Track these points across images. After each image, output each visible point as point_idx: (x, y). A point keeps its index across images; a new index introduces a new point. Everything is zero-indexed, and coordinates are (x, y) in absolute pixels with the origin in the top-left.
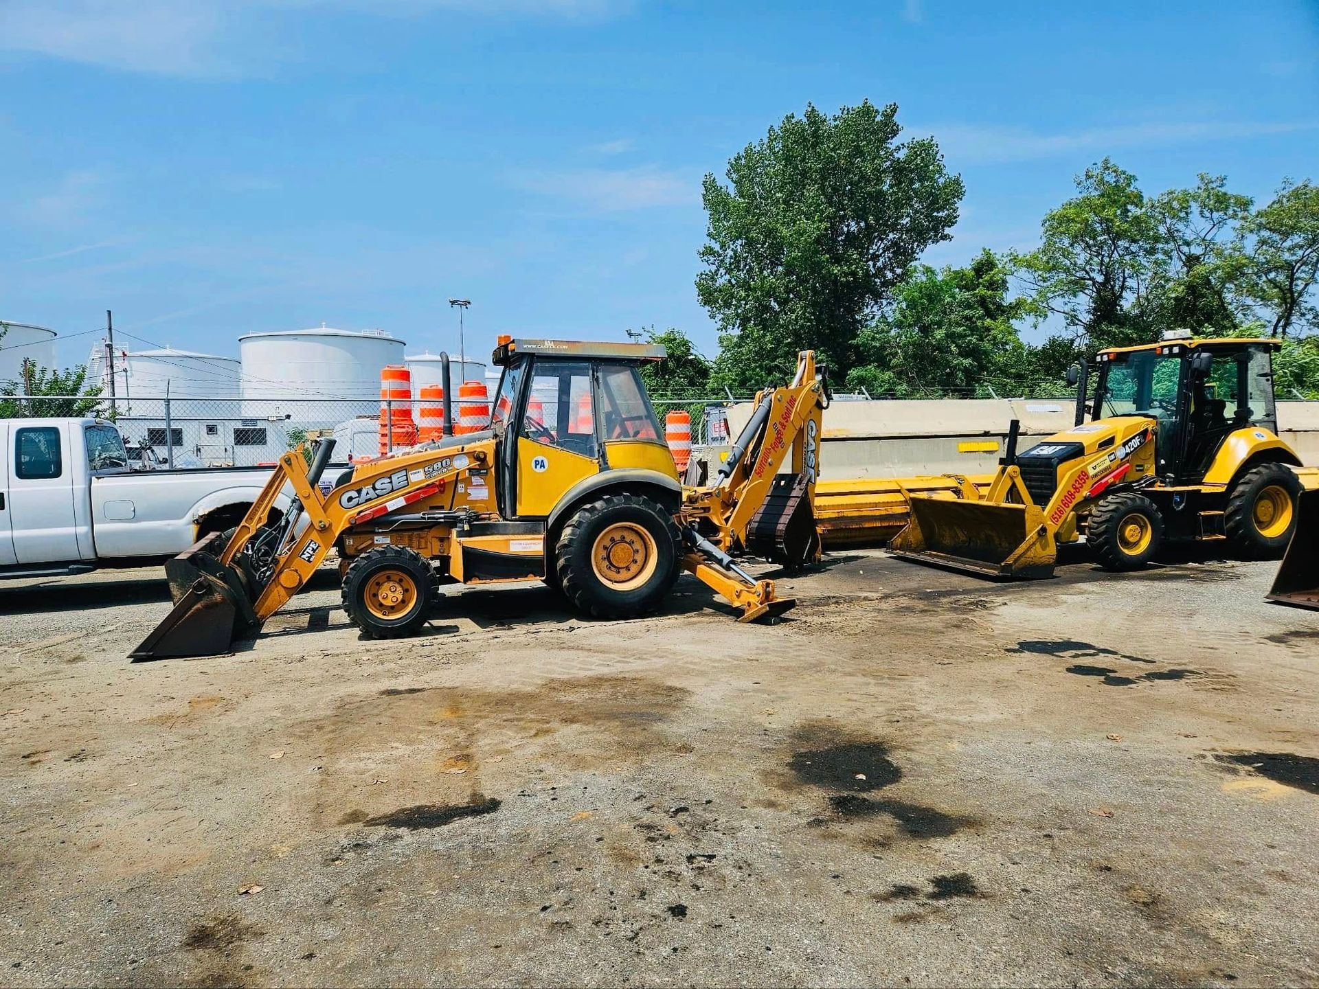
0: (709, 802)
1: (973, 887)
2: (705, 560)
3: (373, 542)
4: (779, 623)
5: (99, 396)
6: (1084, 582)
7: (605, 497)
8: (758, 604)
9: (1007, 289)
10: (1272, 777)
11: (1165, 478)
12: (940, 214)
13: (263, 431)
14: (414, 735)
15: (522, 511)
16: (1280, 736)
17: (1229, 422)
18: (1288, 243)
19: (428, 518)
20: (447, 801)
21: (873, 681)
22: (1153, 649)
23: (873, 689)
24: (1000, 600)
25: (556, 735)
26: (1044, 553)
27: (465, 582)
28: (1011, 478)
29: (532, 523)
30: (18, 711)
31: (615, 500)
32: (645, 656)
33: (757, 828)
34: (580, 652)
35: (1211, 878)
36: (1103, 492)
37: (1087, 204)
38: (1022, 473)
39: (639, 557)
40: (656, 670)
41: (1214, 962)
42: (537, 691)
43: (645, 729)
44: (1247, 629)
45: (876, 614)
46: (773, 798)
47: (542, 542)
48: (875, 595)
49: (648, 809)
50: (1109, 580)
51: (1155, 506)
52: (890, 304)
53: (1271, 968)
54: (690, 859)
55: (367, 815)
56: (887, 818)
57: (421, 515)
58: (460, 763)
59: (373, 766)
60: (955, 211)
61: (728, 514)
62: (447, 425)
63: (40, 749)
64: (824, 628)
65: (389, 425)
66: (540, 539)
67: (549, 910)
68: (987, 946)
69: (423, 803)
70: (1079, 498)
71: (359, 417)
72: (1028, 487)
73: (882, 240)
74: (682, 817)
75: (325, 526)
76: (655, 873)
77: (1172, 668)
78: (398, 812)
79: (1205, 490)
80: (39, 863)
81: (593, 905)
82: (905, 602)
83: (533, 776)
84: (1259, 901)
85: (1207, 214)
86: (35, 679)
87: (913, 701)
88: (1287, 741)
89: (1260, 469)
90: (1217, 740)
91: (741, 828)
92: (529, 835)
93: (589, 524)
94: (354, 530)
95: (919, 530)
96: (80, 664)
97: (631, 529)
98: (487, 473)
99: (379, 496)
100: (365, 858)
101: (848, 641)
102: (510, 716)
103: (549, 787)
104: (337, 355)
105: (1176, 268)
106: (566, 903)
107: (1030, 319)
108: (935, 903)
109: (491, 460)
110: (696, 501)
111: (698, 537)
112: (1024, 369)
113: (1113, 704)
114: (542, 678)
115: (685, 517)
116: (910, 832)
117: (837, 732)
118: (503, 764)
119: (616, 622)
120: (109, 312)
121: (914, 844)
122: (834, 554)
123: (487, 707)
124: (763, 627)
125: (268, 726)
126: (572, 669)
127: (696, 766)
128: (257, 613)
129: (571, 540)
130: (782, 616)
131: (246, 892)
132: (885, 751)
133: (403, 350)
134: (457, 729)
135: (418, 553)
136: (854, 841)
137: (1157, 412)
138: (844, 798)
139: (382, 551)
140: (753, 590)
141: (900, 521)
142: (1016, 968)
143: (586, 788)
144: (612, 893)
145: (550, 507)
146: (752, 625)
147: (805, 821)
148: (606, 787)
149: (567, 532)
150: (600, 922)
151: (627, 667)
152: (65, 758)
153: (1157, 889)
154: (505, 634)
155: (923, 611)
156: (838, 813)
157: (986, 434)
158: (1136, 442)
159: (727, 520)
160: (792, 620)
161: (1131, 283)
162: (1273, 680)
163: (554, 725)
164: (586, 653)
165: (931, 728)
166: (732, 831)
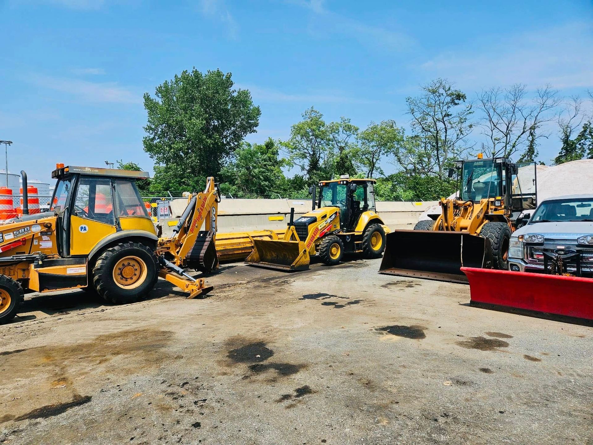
0: (197, 378)
1: (310, 390)
2: (169, 272)
4: (206, 298)
6: (320, 270)
7: (120, 244)
8: (197, 290)
9: (278, 154)
10: (394, 334)
11: (343, 230)
12: (252, 121)
14: (28, 373)
15: (72, 253)
16: (392, 320)
17: (361, 209)
18: (371, 145)
19: (16, 259)
20: (60, 401)
21: (252, 317)
22: (348, 294)
23: (254, 321)
24: (292, 280)
25: (111, 361)
26: (306, 260)
27: (40, 291)
28: (292, 231)
29: (79, 259)
31: (125, 245)
32: (146, 319)
33: (221, 384)
34: (111, 321)
35: (384, 371)
36: (324, 235)
37: (306, 123)
38: (296, 229)
39: (138, 273)
40: (154, 325)
41: (391, 399)
42: (94, 342)
43: (156, 352)
44: (375, 284)
45: (247, 290)
46: (225, 371)
47: (85, 268)
48: (244, 282)
49: (169, 386)
50: (328, 269)
51: (341, 240)
52: (233, 157)
53: (408, 397)
54: (196, 403)
55: (14, 416)
56: (272, 370)
57: (12, 257)
58: (61, 382)
59: (9, 391)
60: (257, 120)
61: (178, 250)
62: (25, 209)
64: (227, 298)
66: (85, 266)
67: (134, 439)
68: (320, 410)
69: (46, 404)
70: (316, 238)
72: (298, 234)
73: (229, 130)
74: (186, 386)
76: (181, 412)
77: (356, 300)
78: (33, 411)
79: (356, 234)
81: (156, 432)
82: (257, 284)
83: (105, 382)
84: (399, 376)
85: (345, 132)
87: (270, 323)
88: (395, 321)
89: (372, 226)
90: (374, 323)
91: (215, 386)
92: (112, 409)
93: (111, 258)
95: (257, 254)
97: (133, 259)
98: (51, 234)
100: (21, 437)
101: (238, 302)
102: (82, 356)
103: (116, 386)
105: (336, 151)
106: (142, 434)
107: (287, 167)
108: (298, 398)
109: (54, 227)
110: (164, 244)
111: (166, 261)
112: (286, 187)
113: (340, 315)
114: (95, 335)
115: (159, 252)
116: (283, 374)
117: (244, 340)
118: (86, 379)
119: (126, 305)
121: (285, 378)
122: (223, 265)
123: (67, 353)
124: (200, 300)
126: (110, 329)
127: (186, 364)
129: (101, 266)
130: (207, 294)
132: (264, 345)
134: (53, 366)
135: (11, 278)
136: (262, 382)
137: (339, 205)
138: (254, 366)
140: (194, 284)
141: (249, 250)
142: (332, 415)
143: (135, 383)
144: (163, 425)
145: (90, 250)
146: (194, 300)
147: (241, 377)
148: (146, 381)
149: (99, 263)
150: (162, 438)
151: (138, 325)
153: (369, 378)
154: (64, 317)
155: (264, 287)
156: (253, 372)
157: (279, 213)
158: (333, 217)
159: (178, 252)
160: (212, 296)
161: (322, 155)
162: (386, 301)
163: (108, 357)
164: (114, 321)
165: (279, 333)
166: (211, 388)
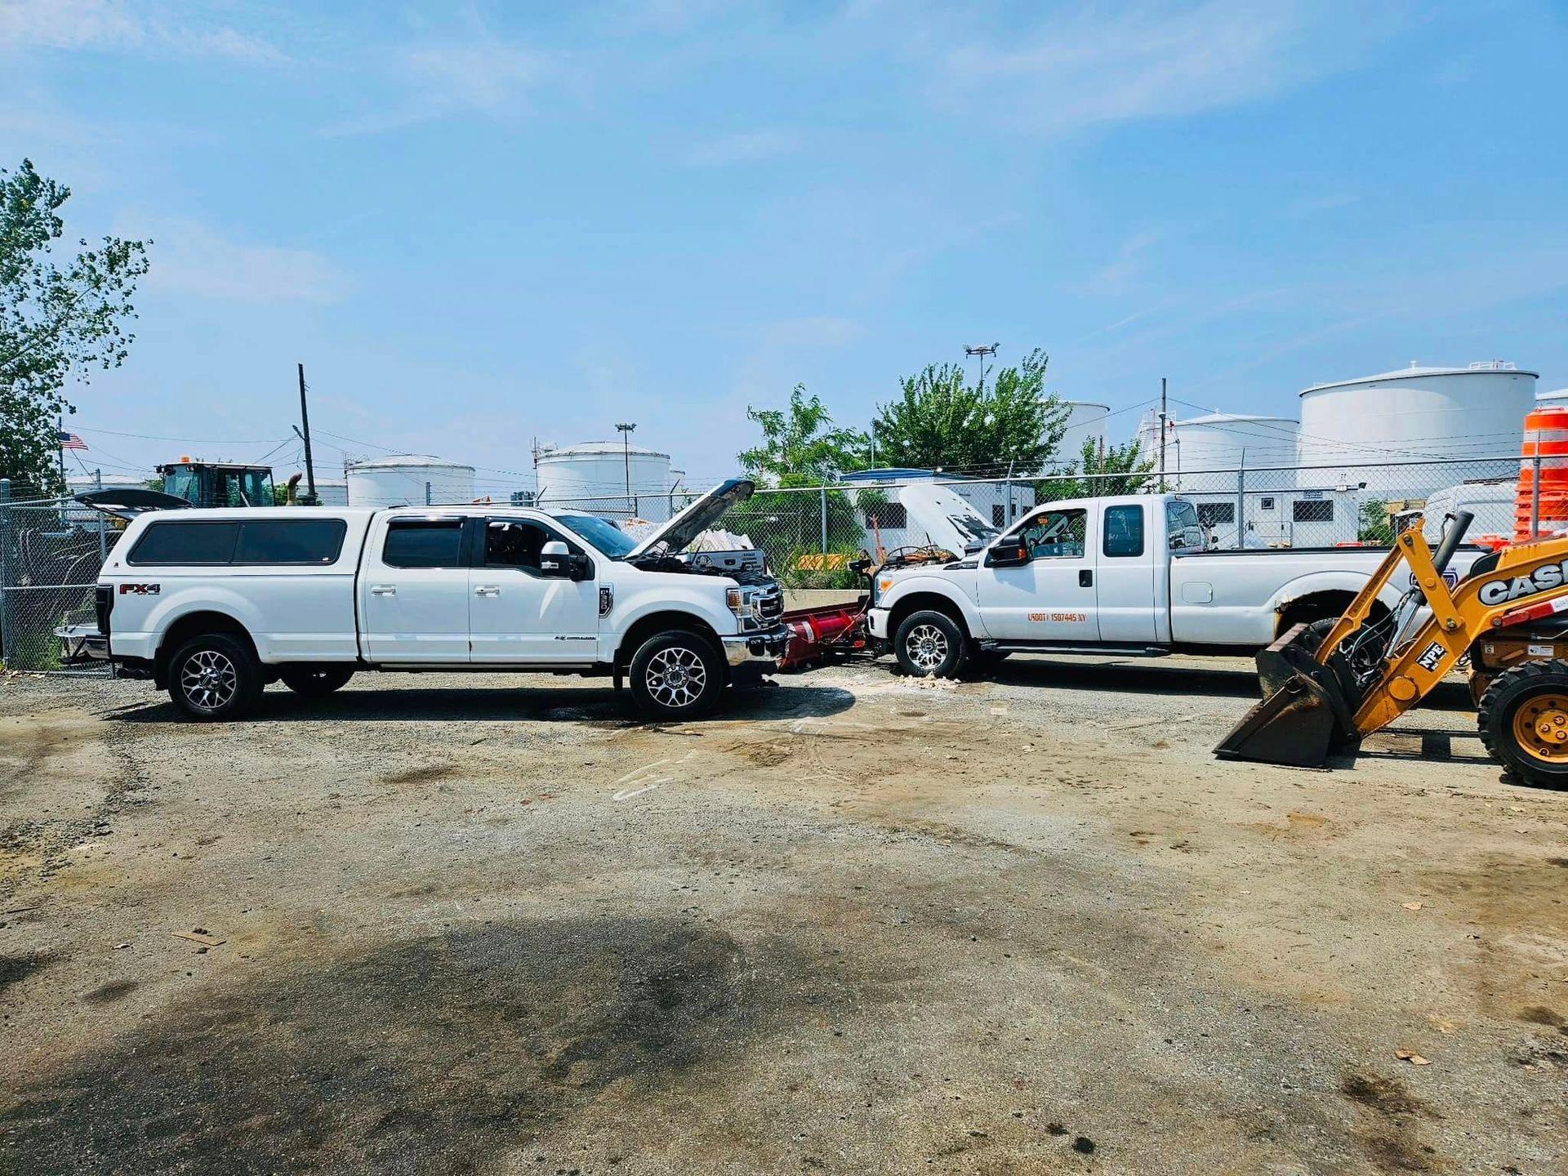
3: (1526, 653)
5: (1151, 472)
13: (1329, 503)
30: (1116, 787)
55: (1563, 1020)
59: (1558, 957)
63: (1145, 830)
65: (1535, 491)
71: (1466, 483)
75: (1455, 626)
80: (1166, 945)
86: (1126, 758)
94: (1497, 635)
96: (1164, 750)
99: (1539, 590)
104: (1430, 400)
120: (1164, 380)
125: (1393, 867)
128: (1358, 726)
131: (1407, 1059)
133: (1534, 383)
139: (1544, 666)
152: (1170, 845)
